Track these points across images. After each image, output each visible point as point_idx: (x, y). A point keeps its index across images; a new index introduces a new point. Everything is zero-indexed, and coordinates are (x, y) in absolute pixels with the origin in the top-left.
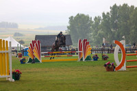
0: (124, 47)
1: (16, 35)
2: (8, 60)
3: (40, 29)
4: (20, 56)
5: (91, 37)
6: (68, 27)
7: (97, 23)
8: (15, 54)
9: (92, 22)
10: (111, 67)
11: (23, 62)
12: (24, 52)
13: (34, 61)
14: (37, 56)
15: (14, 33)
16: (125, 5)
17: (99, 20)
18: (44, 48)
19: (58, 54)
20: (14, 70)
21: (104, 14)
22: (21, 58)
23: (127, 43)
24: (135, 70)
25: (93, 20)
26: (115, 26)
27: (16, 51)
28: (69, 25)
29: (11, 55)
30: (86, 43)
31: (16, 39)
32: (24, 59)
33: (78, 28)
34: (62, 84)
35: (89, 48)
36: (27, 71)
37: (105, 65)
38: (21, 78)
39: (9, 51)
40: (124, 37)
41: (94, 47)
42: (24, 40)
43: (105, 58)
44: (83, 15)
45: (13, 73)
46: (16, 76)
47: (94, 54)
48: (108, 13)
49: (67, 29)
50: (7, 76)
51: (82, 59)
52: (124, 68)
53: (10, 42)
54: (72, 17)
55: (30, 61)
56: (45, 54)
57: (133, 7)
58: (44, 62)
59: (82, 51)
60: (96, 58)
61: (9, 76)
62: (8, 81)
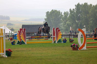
0: (85, 33)
1: (9, 24)
2: (3, 42)
3: (25, 20)
4: (11, 39)
5: (62, 26)
6: (45, 19)
7: (66, 16)
8: (8, 38)
9: (62, 16)
10: (75, 48)
11: (13, 43)
12: (14, 36)
13: (21, 43)
14: (23, 40)
15: (7, 23)
16: (86, 4)
17: (67, 14)
18: (28, 34)
19: (38, 38)
20: (7, 49)
21: (70, 10)
22: (12, 41)
23: (87, 30)
24: (92, 50)
25: (63, 14)
26: (79, 19)
27: (9, 36)
28: (46, 18)
29: (5, 39)
30: (58, 30)
31: (9, 28)
32: (14, 42)
33: (53, 20)
34: (41, 59)
35: (60, 34)
36: (16, 50)
37: (72, 46)
38: (12, 55)
39: (4, 36)
40: (85, 26)
41: (64, 33)
42: (14, 28)
43: (71, 41)
44: (56, 11)
45: (6, 51)
46: (9, 53)
47: (63, 38)
48: (74, 9)
49: (44, 20)
50: (2, 53)
51: (55, 42)
52: (85, 48)
53: (4, 30)
54: (48, 12)
55: (19, 43)
56: (29, 38)
57: (91, 5)
58: (28, 44)
59: (55, 36)
60: (65, 41)
61: (3, 53)
62: (3, 57)
